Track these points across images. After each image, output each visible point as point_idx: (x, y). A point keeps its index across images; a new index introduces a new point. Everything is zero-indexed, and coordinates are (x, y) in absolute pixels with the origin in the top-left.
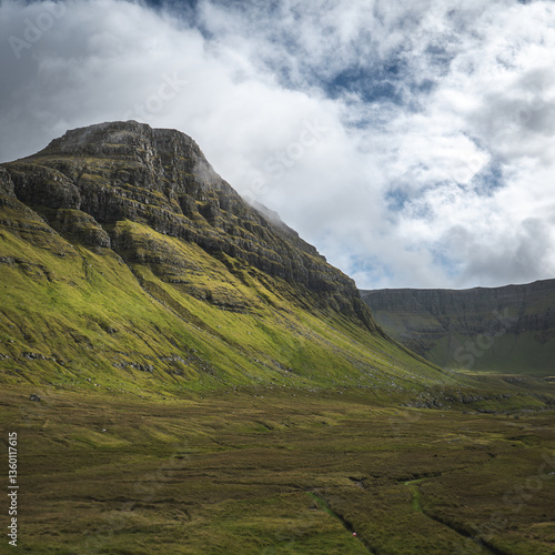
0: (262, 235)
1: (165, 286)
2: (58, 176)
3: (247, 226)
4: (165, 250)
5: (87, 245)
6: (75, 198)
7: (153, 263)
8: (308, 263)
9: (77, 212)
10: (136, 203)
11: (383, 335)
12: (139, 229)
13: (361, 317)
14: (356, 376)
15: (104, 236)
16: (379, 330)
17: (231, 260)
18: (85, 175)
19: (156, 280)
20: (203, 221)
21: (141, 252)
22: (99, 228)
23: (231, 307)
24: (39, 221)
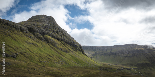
0: (66, 37)
1: (54, 48)
2: (34, 27)
3: (63, 35)
4: (53, 41)
5: (41, 40)
6: (38, 31)
7: (52, 43)
8: (73, 41)
9: (38, 34)
10: (47, 32)
11: (86, 55)
12: (48, 37)
13: (83, 52)
14: (87, 64)
15: (43, 38)
16: (86, 54)
17: (62, 42)
18: (38, 26)
19: (53, 46)
20: (57, 35)
21: (49, 41)
22: (42, 37)
23: (65, 52)
24: (33, 36)
